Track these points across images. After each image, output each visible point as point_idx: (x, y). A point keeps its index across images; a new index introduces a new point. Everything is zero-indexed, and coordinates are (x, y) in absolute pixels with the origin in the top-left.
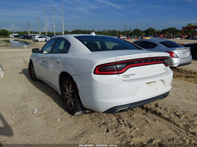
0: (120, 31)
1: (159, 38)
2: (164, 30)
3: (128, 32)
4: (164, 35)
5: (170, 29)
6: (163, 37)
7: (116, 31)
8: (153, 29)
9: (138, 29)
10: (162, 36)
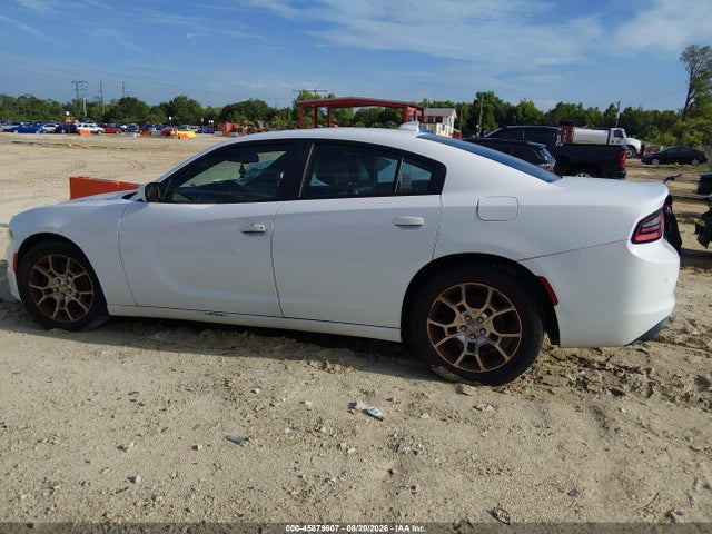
0: (55, 103)
1: (221, 133)
2: (228, 106)
3: (90, 105)
4: (237, 126)
5: (248, 104)
6: (234, 130)
7: (38, 101)
8: (192, 101)
9: (135, 100)
10: (228, 126)
